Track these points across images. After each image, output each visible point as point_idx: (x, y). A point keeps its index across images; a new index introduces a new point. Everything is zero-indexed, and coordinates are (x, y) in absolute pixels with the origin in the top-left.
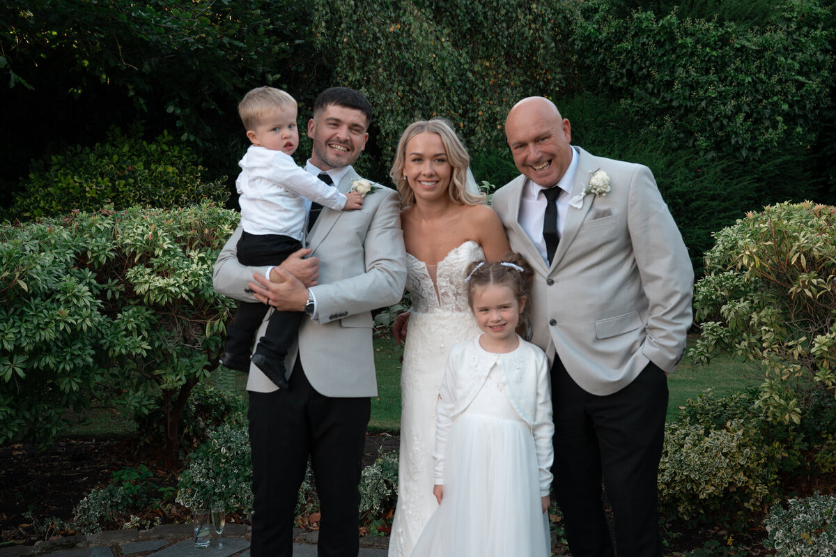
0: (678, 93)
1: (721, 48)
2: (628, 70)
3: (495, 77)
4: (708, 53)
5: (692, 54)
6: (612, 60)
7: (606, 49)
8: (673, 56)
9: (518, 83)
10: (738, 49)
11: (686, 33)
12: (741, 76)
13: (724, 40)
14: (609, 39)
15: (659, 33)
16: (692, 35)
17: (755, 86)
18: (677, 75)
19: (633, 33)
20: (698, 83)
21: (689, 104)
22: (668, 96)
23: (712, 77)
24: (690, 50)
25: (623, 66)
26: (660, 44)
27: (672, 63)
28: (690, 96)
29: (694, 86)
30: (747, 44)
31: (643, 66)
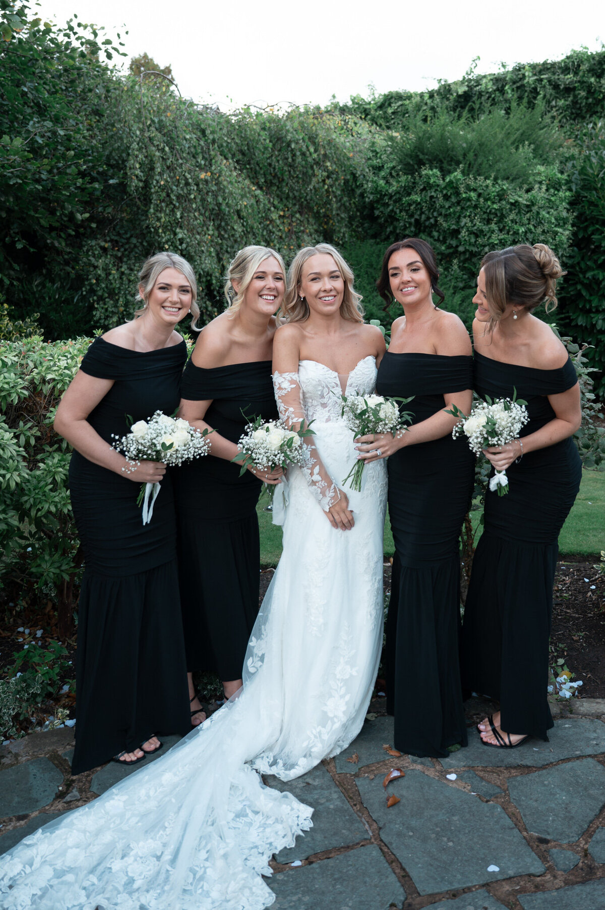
0: (465, 240)
1: (499, 202)
2: (416, 220)
3: (290, 224)
4: (489, 206)
5: (476, 207)
6: (401, 211)
7: (395, 202)
8: (459, 208)
9: (312, 231)
10: (512, 204)
11: (469, 189)
12: (516, 227)
13: (501, 196)
14: (398, 193)
15: (445, 188)
16: (475, 190)
17: (525, 235)
18: (462, 224)
19: (422, 187)
20: (482, 231)
21: (475, 249)
22: (454, 243)
23: (493, 226)
24: (474, 203)
25: (411, 216)
26: (446, 197)
27: (458, 214)
28: (475, 242)
29: (478, 234)
30: (520, 199)
31: (431, 216)
